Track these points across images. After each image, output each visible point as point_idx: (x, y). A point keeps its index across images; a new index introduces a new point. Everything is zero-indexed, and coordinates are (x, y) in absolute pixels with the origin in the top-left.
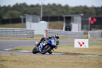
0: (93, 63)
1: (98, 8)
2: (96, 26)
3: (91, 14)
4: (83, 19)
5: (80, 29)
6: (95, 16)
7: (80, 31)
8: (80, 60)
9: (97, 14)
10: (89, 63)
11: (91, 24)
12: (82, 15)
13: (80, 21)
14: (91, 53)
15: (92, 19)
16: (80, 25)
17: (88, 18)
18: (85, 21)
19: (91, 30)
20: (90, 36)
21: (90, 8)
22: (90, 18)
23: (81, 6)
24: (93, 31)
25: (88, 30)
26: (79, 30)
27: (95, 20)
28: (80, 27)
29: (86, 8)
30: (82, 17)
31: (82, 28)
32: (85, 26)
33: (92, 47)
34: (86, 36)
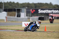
1: (36, 4)
2: (35, 14)
3: (32, 7)
4: (27, 10)
5: (26, 16)
6: (34, 8)
9: (35, 7)
10: (31, 36)
11: (32, 13)
12: (27, 8)
13: (26, 12)
15: (33, 10)
16: (26, 14)
17: (30, 9)
19: (32, 16)
20: (32, 20)
21: (31, 4)
23: (26, 3)
24: (33, 17)
25: (30, 16)
26: (25, 17)
27: (34, 11)
28: (26, 15)
31: (27, 16)
32: (28, 14)
34: (29, 20)
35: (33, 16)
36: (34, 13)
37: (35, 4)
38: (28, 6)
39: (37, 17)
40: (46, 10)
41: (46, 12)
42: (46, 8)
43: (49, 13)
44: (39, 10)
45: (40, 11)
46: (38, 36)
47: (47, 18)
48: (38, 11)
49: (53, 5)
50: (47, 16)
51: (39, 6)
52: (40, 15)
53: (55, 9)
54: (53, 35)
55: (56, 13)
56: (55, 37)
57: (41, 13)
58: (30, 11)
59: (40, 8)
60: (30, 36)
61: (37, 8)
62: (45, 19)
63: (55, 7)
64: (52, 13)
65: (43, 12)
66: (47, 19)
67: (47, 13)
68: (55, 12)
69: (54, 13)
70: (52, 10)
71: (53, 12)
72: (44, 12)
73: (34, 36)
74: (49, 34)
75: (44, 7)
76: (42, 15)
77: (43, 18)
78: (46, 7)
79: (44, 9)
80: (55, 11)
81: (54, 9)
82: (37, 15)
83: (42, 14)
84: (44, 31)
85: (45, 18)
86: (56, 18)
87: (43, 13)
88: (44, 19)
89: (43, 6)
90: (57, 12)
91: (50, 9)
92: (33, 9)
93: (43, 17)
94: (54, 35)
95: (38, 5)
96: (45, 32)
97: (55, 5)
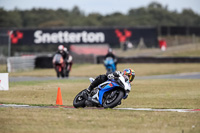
35: (17, 54)
36: (20, 42)
37: (23, 13)
39: (31, 58)
41: (61, 41)
42: (61, 25)
43: (70, 44)
44: (37, 34)
45: (40, 37)
46: (33, 120)
48: (34, 38)
49: (83, 17)
51: (35, 20)
52: (39, 51)
53: (92, 27)
54: (85, 118)
55: (95, 43)
56: (94, 126)
57: (42, 44)
58: (7, 37)
59: (41, 26)
60: (7, 120)
61: (28, 28)
63: (90, 24)
64: (81, 43)
67: (64, 43)
68: (91, 40)
69: (88, 43)
70: (80, 31)
72: (53, 38)
73: (21, 122)
74: (71, 114)
75: (52, 22)
76: (48, 51)
78: (61, 22)
79: (54, 28)
80: (92, 34)
81: (87, 27)
82: (31, 51)
83: (45, 46)
84: (54, 103)
87: (51, 43)
89: (51, 19)
90: (97, 40)
91: (74, 28)
92: (15, 28)
93: (50, 55)
94: (89, 118)
95: (33, 16)
96: (57, 106)
97: (92, 16)
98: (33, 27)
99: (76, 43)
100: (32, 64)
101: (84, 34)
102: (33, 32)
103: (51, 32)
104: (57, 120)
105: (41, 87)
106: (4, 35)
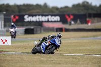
0: (16, 60)
2: (19, 24)
3: (13, 12)
4: (6, 17)
5: (3, 27)
6: (18, 14)
7: (3, 29)
8: (3, 57)
9: (19, 12)
10: (12, 60)
12: (5, 13)
13: (3, 19)
14: (14, 50)
15: (14, 17)
16: (3, 23)
17: (10, 15)
18: (8, 19)
21: (12, 6)
22: (13, 16)
23: (3, 5)
26: (1, 28)
27: (17, 18)
28: (3, 25)
29: (8, 6)
30: (5, 15)
31: (5, 26)
32: (7, 24)
33: (14, 44)
36: (17, 21)
37: (18, 6)
38: (7, 11)
39: (22, 29)
40: (37, 17)
41: (38, 20)
42: (38, 12)
43: (42, 22)
44: (26, 17)
45: (27, 19)
46: (24, 60)
47: (38, 29)
48: (24, 19)
49: (49, 8)
50: (40, 27)
52: (27, 25)
53: (54, 14)
54: (50, 60)
55: (55, 21)
56: (54, 63)
57: (28, 22)
58: (11, 19)
59: (27, 13)
60: (10, 60)
62: (37, 31)
64: (48, 21)
65: (32, 20)
66: (39, 32)
67: (40, 21)
68: (53, 20)
69: (52, 21)
71: (50, 20)
72: (34, 19)
73: (17, 61)
74: (43, 57)
76: (31, 25)
77: (33, 30)
78: (38, 11)
79: (34, 14)
81: (51, 14)
82: (23, 26)
83: (30, 23)
85: (35, 30)
86: (55, 30)
87: (33, 22)
88: (35, 32)
89: (33, 9)
91: (45, 14)
92: (14, 14)
93: (32, 27)
94: (52, 59)
95: (24, 8)
97: (53, 8)
98: (24, 13)
99: (45, 22)
100: (23, 32)
101: (50, 17)
102: (24, 16)
103: (33, 16)
104: (36, 60)
105: (28, 43)
106: (9, 17)
